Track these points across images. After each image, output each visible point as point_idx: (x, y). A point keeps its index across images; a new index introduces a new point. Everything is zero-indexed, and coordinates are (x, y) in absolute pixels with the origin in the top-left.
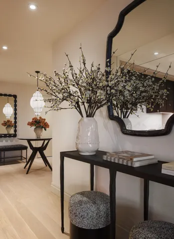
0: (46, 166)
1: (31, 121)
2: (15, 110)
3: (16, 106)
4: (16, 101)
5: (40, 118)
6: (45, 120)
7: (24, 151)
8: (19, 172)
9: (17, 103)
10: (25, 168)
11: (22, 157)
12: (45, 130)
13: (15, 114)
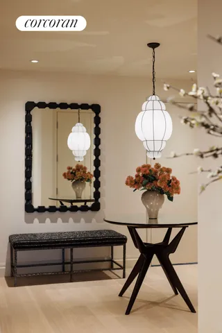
0: (176, 294)
1: (133, 174)
2: (97, 142)
3: (97, 131)
4: (97, 120)
5: (158, 166)
6: (169, 171)
7: (118, 249)
8: (108, 306)
9: (100, 126)
10: (121, 294)
11: (111, 261)
12: (171, 199)
13: (97, 152)
